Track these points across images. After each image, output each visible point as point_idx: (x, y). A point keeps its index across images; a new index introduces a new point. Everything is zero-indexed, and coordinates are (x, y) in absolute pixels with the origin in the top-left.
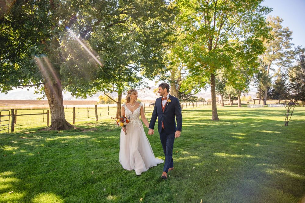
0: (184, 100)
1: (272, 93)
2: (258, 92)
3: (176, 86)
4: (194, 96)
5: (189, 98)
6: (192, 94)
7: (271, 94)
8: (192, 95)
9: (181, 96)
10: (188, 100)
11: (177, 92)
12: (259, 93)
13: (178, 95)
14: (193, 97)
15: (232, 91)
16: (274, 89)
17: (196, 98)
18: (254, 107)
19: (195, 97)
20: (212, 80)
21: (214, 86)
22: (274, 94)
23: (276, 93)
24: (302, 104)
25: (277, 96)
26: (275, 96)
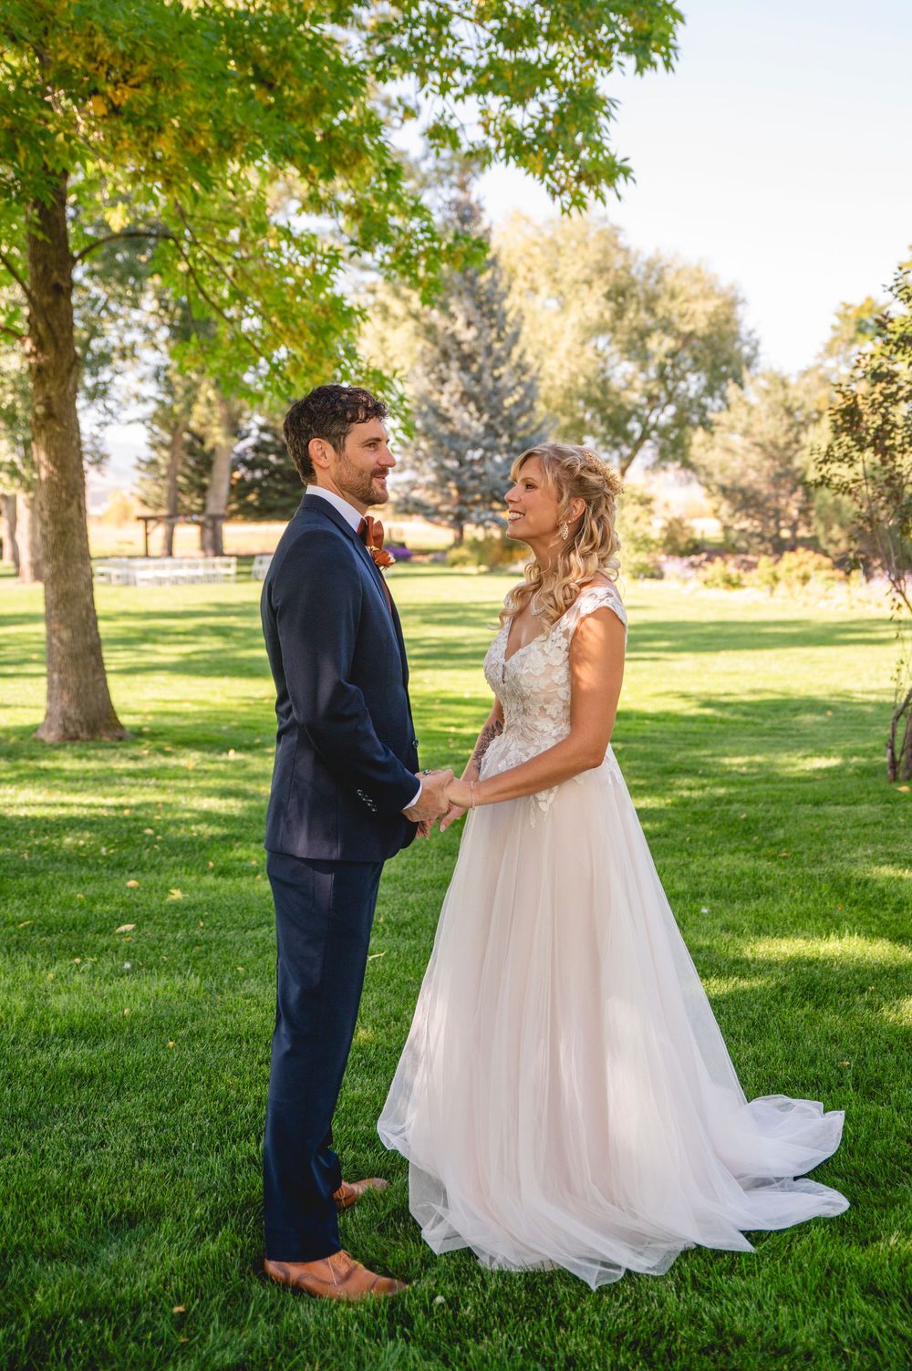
1: (251, 466)
2: (148, 454)
7: (248, 477)
12: (153, 463)
16: (267, 437)
18: (161, 581)
20: (47, 300)
21: (66, 365)
22: (265, 478)
23: (278, 469)
24: (476, 556)
25: (283, 494)
26: (277, 491)
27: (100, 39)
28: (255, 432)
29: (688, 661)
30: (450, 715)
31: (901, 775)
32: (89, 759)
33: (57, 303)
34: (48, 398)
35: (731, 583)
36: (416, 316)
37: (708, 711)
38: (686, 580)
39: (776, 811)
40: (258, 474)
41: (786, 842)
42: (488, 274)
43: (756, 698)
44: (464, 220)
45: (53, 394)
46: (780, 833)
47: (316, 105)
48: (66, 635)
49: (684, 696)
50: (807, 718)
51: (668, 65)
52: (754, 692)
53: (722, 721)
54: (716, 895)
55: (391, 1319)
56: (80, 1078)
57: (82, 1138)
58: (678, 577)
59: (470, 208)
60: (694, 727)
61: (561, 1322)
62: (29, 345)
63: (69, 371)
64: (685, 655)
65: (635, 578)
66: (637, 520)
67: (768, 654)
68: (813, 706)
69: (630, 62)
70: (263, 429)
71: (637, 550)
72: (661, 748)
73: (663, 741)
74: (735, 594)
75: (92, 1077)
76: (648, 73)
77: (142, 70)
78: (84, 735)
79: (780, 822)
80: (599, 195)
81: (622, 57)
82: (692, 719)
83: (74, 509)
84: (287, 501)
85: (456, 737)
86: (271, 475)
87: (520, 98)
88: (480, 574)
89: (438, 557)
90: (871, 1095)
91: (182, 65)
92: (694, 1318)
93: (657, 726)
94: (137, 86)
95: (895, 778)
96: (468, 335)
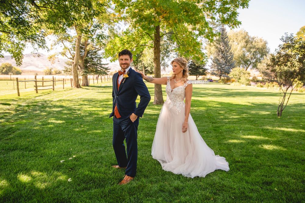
0: (92, 71)
3: (82, 52)
4: (106, 66)
5: (98, 69)
6: (102, 64)
8: (103, 66)
9: (87, 67)
10: (96, 72)
11: (83, 61)
13: (83, 65)
14: (103, 68)
15: (150, 63)
16: (192, 63)
17: (108, 69)
19: (106, 69)
20: (156, 42)
21: (159, 51)
22: (192, 69)
23: (194, 68)
24: (222, 81)
25: (194, 71)
26: (193, 71)
27: (162, 8)
28: (190, 62)
29: (252, 97)
30: (212, 104)
31: (279, 115)
32: (159, 107)
33: (158, 43)
34: (156, 56)
35: (261, 86)
36: (215, 45)
37: (252, 105)
38: (254, 86)
39: (257, 119)
40: (191, 68)
41: (257, 124)
42: (226, 39)
43: (260, 103)
44: (223, 31)
45: (157, 56)
46: (257, 122)
47: (193, 15)
48: (157, 89)
49: (249, 103)
50: (268, 107)
51: (247, 7)
52: (260, 102)
53: (254, 106)
54: (243, 130)
55: (178, 178)
56: (145, 145)
57: (144, 153)
58: (253, 85)
59: (224, 29)
60: (250, 107)
61: (200, 181)
62: (154, 49)
63: (159, 52)
64: (251, 97)
65: (246, 85)
66: (247, 76)
67: (265, 97)
68: (269, 105)
69: (242, 7)
70: (192, 62)
71: (247, 81)
72: (243, 110)
73: (244, 109)
74: (262, 88)
75: (147, 146)
76: (244, 9)
77: (168, 12)
78: (159, 104)
79: (257, 121)
80: (236, 27)
81: (240, 6)
82: (250, 106)
83: (159, 72)
84: (195, 72)
85: (212, 107)
86: (193, 68)
87: (224, 13)
88: (223, 84)
89: (217, 81)
90: (257, 158)
91: (173, 11)
92: (220, 183)
93: (244, 107)
94: (167, 14)
95: (279, 116)
96: (223, 48)
